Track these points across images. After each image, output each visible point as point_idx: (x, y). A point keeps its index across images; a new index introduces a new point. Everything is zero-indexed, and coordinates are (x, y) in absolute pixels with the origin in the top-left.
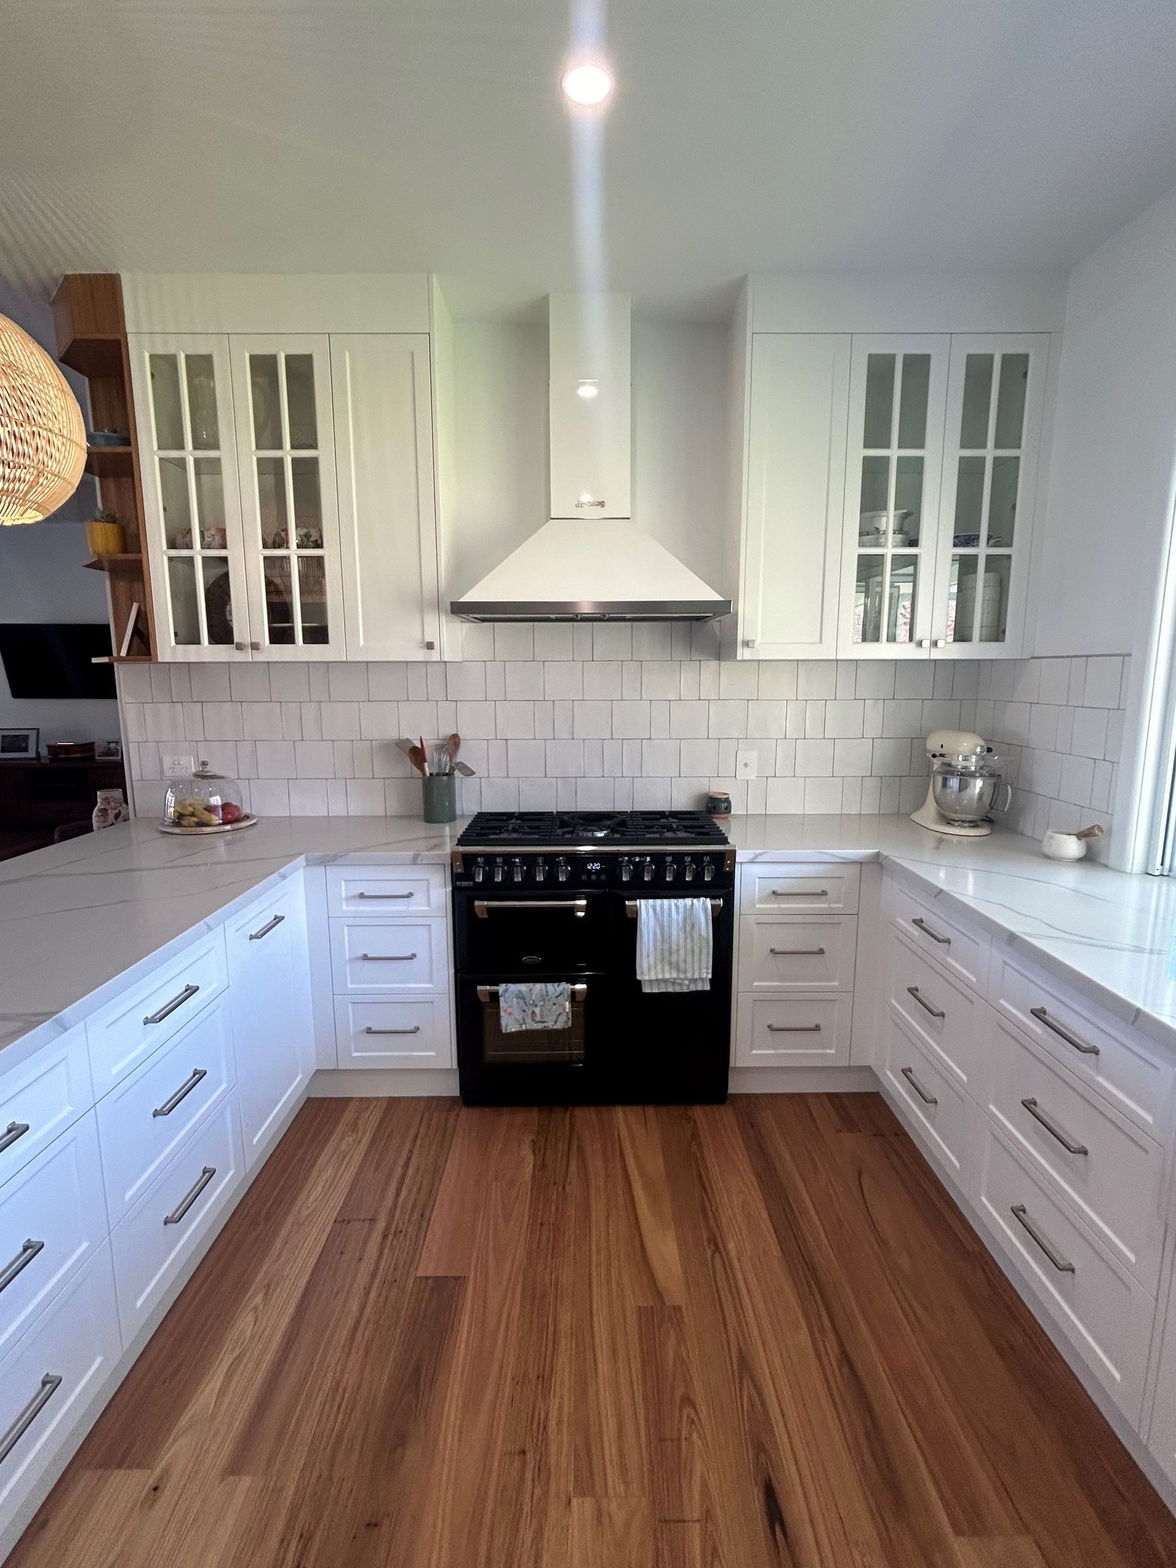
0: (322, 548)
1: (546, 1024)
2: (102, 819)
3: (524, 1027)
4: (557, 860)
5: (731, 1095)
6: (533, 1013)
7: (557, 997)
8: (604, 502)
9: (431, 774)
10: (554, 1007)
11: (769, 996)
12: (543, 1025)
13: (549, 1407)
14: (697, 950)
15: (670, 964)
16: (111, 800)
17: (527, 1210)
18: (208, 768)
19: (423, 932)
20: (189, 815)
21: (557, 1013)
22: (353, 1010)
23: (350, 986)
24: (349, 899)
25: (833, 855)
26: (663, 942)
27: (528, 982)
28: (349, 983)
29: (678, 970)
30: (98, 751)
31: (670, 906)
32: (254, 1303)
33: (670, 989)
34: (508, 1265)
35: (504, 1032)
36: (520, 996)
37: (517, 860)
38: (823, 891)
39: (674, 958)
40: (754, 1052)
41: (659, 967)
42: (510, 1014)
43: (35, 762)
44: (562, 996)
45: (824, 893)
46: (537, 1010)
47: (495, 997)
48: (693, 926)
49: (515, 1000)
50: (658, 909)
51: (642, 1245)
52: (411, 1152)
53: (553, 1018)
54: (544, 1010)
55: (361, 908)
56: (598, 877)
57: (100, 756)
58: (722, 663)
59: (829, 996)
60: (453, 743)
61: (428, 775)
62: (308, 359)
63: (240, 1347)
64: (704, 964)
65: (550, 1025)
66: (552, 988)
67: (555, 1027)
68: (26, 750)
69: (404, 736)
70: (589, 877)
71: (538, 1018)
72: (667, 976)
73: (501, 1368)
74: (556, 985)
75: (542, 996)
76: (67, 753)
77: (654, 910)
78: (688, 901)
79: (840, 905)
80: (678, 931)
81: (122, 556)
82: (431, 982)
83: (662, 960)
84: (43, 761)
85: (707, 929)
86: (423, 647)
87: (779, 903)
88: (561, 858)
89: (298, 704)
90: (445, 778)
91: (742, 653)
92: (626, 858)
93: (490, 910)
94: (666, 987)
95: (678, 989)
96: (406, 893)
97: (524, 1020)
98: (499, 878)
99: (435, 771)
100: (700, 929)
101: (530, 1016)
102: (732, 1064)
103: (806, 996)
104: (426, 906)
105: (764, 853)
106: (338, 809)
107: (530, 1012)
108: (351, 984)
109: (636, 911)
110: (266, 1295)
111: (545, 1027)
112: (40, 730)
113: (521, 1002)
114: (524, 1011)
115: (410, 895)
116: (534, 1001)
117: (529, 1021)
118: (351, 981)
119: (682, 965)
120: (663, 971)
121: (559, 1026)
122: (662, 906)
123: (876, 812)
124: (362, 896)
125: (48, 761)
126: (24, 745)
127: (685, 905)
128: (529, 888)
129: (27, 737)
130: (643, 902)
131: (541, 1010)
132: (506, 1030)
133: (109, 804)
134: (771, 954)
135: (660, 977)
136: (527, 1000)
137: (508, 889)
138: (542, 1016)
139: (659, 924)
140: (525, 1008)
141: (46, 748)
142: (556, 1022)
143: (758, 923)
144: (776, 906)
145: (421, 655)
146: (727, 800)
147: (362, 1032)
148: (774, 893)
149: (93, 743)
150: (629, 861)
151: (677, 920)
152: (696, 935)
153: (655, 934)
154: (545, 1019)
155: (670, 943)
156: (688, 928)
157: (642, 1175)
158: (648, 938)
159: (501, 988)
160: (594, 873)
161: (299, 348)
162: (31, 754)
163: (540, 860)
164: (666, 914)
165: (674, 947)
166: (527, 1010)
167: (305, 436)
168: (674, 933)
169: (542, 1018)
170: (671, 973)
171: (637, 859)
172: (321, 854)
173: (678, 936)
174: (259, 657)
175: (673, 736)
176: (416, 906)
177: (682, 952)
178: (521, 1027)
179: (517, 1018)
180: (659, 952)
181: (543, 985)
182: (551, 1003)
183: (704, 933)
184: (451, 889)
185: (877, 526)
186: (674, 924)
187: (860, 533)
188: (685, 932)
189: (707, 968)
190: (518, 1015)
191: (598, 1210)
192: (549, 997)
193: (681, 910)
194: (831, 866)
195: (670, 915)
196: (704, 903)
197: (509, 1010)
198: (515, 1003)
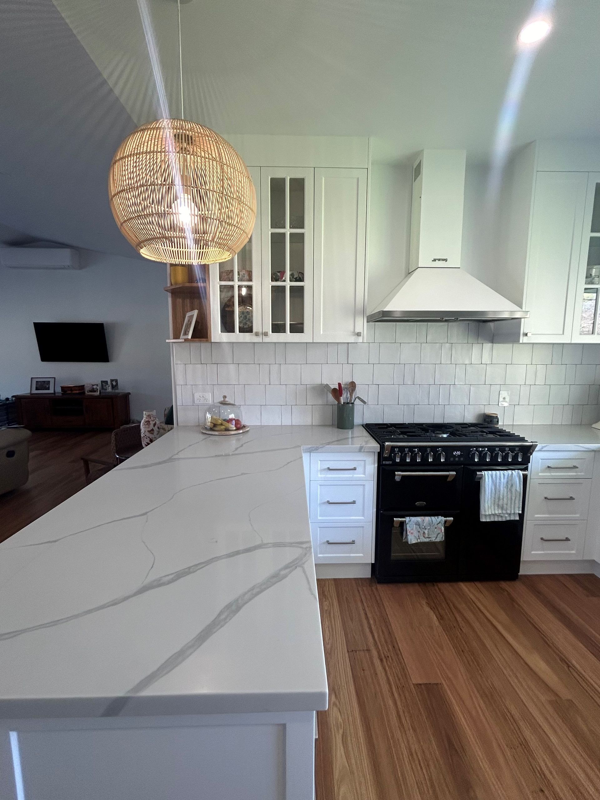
0: (303, 281)
1: (430, 539)
2: (147, 426)
3: (419, 541)
4: (438, 449)
5: (521, 575)
6: (424, 533)
7: (437, 524)
8: (447, 259)
9: (344, 403)
10: (436, 529)
11: (542, 522)
12: (429, 539)
13: (538, 762)
14: (513, 498)
15: (498, 505)
16: (152, 416)
17: (449, 642)
18: (227, 399)
19: (361, 488)
20: (220, 425)
21: (437, 533)
22: (320, 531)
23: (319, 518)
24: (322, 470)
25: (583, 447)
26: (495, 494)
27: (422, 516)
28: (319, 517)
29: (502, 509)
30: (87, 389)
31: (500, 474)
32: (332, 702)
33: (496, 520)
34: (460, 676)
35: (409, 543)
36: (418, 524)
37: (416, 450)
38: (574, 466)
39: (501, 503)
40: (533, 552)
41: (493, 507)
42: (412, 533)
43: (53, 395)
44: (440, 524)
45: (575, 467)
46: (426, 532)
47: (402, 524)
48: (512, 486)
49: (415, 526)
50: (494, 476)
51: (526, 664)
52: (364, 610)
53: (435, 536)
54: (430, 531)
55: (328, 476)
56: (459, 459)
57: (88, 392)
58: (494, 344)
59: (573, 522)
60: (352, 386)
61: (342, 403)
62: (302, 181)
63: (341, 728)
64: (517, 505)
65: (433, 539)
66: (434, 519)
67: (436, 540)
68: (48, 389)
69: (325, 382)
70: (454, 459)
71: (426, 536)
72: (497, 512)
73: (496, 740)
74: (436, 517)
75: (429, 524)
76: (71, 390)
77: (492, 476)
78: (510, 472)
79: (582, 474)
80: (503, 488)
81: (188, 285)
82: (363, 516)
83: (494, 504)
84: (56, 395)
85: (520, 486)
86: (354, 335)
87: (550, 473)
88: (440, 449)
89: (269, 365)
90: (351, 405)
91: (523, 339)
92: (475, 449)
93: (403, 477)
94: (494, 518)
95: (500, 519)
96: (352, 467)
97: (419, 537)
98: (408, 460)
99: (346, 401)
100: (516, 487)
101: (422, 534)
102: (521, 560)
103: (567, 522)
104: (362, 474)
105: (547, 446)
106: (287, 421)
107: (422, 532)
108: (320, 517)
109: (481, 477)
110: (336, 695)
111: (430, 540)
112: (56, 379)
113: (418, 527)
114: (419, 532)
115: (355, 469)
116: (425, 527)
117: (422, 537)
118: (320, 515)
119: (505, 506)
120: (494, 510)
121: (438, 540)
122: (496, 475)
123: (570, 423)
124: (329, 469)
125: (61, 395)
126: (47, 386)
127: (508, 474)
128: (424, 465)
129: (49, 382)
130: (486, 472)
131: (428, 531)
132: (411, 542)
133: (150, 418)
134: (545, 500)
135: (493, 513)
136: (421, 526)
137: (414, 465)
138: (428, 534)
139: (494, 485)
140: (420, 530)
141: (60, 388)
142: (436, 538)
143: (539, 484)
144: (549, 474)
145: (352, 339)
146: (497, 417)
147: (324, 543)
148: (549, 467)
149: (84, 385)
150: (476, 450)
151: (504, 482)
152: (513, 490)
153: (492, 489)
154: (430, 536)
155: (499, 494)
156: (509, 486)
157: (500, 622)
158: (488, 492)
159: (407, 519)
160: (457, 457)
161: (298, 175)
162: (51, 391)
163: (429, 450)
164: (498, 479)
165: (501, 497)
166: (420, 531)
167: (298, 222)
168: (502, 489)
169: (428, 536)
170: (498, 510)
171: (481, 449)
172: (310, 446)
173: (504, 490)
174: (266, 340)
175: (467, 383)
176: (358, 475)
177: (505, 499)
178: (418, 541)
179: (416, 535)
180: (493, 499)
181: (429, 517)
182: (434, 527)
183: (518, 489)
184: (377, 465)
185: (590, 273)
186: (502, 484)
187: (586, 277)
188: (507, 488)
189: (519, 508)
190: (416, 534)
191: (489, 644)
192: (433, 524)
193: (506, 477)
194: (578, 452)
195: (500, 479)
196: (518, 473)
197: (412, 531)
198: (415, 527)
